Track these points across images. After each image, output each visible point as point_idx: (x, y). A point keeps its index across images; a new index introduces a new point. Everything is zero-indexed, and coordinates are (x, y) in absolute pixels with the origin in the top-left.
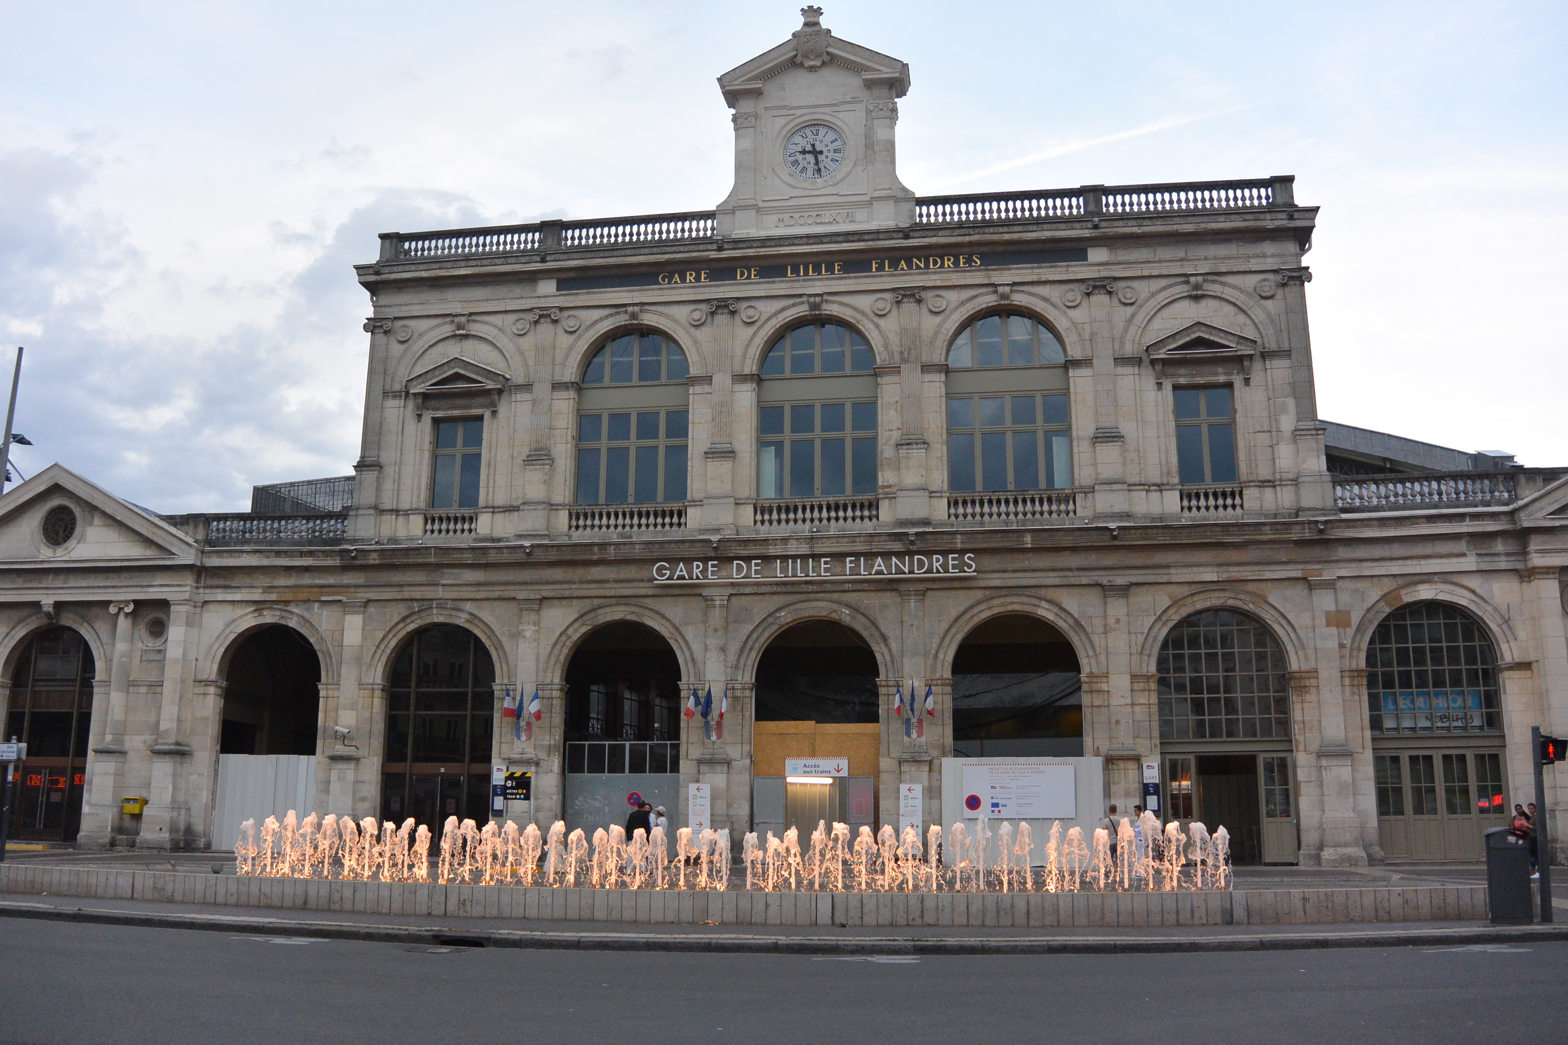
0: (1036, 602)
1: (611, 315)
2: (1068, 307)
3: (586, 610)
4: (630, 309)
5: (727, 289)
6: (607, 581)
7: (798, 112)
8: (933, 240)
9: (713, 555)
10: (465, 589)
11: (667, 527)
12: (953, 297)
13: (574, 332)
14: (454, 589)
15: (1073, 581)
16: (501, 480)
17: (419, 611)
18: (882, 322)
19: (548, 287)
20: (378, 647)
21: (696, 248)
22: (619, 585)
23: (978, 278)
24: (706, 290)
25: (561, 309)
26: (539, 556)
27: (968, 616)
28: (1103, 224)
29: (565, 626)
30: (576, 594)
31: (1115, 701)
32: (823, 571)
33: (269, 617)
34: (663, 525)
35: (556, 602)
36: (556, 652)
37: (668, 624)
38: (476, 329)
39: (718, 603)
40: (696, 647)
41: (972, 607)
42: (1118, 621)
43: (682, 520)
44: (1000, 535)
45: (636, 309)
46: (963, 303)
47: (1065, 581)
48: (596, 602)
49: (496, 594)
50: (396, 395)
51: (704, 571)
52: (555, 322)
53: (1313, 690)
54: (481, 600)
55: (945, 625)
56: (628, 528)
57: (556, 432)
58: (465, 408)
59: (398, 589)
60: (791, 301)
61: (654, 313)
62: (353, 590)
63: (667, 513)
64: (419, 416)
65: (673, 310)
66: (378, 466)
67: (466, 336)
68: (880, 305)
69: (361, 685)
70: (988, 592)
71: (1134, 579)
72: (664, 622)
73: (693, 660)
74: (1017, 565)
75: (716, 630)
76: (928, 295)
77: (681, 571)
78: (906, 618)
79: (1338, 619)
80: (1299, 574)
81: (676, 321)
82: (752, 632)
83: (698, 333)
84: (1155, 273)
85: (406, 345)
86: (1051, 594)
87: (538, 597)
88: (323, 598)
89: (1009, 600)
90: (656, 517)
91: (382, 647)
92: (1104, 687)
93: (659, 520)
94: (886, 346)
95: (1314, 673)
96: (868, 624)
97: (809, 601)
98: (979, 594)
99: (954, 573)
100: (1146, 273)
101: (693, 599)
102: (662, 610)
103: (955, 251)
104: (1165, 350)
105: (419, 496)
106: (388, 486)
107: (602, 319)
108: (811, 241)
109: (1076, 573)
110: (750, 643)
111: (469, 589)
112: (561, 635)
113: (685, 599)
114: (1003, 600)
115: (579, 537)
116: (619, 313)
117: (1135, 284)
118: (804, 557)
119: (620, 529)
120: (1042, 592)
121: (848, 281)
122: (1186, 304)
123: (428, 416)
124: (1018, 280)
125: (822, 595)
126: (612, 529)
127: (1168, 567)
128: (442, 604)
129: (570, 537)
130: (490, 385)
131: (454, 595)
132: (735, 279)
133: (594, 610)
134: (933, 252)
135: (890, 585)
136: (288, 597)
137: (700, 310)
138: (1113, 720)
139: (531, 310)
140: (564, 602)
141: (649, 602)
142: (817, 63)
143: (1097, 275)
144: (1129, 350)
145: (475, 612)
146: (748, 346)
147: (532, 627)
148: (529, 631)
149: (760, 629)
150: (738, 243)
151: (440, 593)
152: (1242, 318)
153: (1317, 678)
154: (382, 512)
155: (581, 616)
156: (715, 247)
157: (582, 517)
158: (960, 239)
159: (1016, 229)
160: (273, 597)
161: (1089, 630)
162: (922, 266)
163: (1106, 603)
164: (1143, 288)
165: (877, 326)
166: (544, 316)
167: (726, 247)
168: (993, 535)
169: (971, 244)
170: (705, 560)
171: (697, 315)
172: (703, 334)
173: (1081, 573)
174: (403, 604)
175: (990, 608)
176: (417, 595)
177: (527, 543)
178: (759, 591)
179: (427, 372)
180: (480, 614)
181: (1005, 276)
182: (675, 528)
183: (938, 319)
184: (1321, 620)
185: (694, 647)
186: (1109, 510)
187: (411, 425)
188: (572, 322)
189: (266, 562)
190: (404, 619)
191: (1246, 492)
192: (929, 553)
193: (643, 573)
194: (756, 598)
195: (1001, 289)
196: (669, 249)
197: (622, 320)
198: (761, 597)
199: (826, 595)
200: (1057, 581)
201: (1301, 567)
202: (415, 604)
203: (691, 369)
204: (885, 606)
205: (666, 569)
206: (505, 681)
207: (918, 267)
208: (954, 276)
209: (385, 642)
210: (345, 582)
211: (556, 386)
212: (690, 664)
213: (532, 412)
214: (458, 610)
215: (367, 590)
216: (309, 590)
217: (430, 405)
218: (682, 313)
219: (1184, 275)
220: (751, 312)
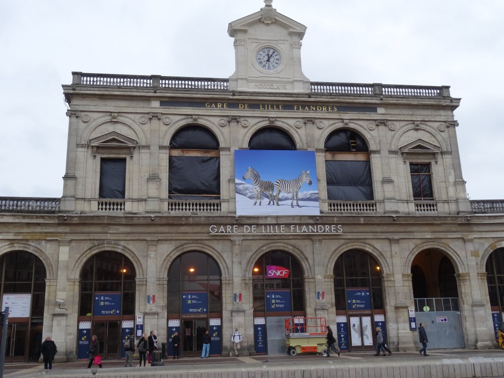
0: (365, 245)
1: (185, 119)
2: (371, 130)
3: (179, 245)
4: (194, 117)
5: (235, 112)
6: (188, 233)
7: (262, 42)
8: (320, 99)
9: (235, 223)
10: (120, 235)
11: (212, 211)
12: (326, 123)
13: (168, 124)
14: (116, 235)
15: (378, 237)
16: (135, 187)
17: (98, 245)
18: (299, 130)
19: (156, 104)
20: (77, 262)
21: (223, 93)
22: (194, 235)
23: (336, 116)
24: (227, 111)
25: (162, 114)
26: (158, 221)
27: (339, 250)
28: (384, 99)
29: (169, 252)
30: (174, 238)
31: (397, 284)
32: (282, 231)
33: (17, 247)
34: (210, 210)
35: (164, 241)
36: (165, 264)
37: (215, 252)
38: (121, 119)
39: (237, 243)
40: (228, 262)
41: (340, 247)
42: (396, 253)
43: (219, 208)
44: (351, 218)
45: (197, 117)
46: (330, 126)
47: (376, 237)
48: (183, 242)
49: (136, 238)
50: (83, 146)
51: (232, 229)
52: (159, 119)
53: (468, 281)
54: (129, 240)
55: (330, 254)
56: (195, 210)
57: (161, 167)
58: (117, 154)
59: (87, 235)
60: (262, 119)
61: (204, 119)
62: (63, 235)
63: (212, 205)
64: (95, 156)
65: (212, 119)
66: (74, 178)
67: (116, 122)
68: (298, 124)
69: (69, 280)
70: (346, 241)
71: (401, 237)
72: (214, 251)
73: (227, 267)
74: (357, 230)
75: (237, 255)
76: (317, 121)
77: (222, 229)
78: (315, 251)
79: (475, 254)
80: (460, 236)
81: (214, 124)
82: (252, 255)
83: (223, 130)
84: (402, 119)
85: (87, 124)
86: (370, 242)
87: (156, 239)
88: (47, 239)
89: (354, 244)
90: (207, 206)
91: (79, 261)
92: (392, 279)
93: (209, 207)
94: (301, 140)
95: (468, 274)
96: (299, 253)
97: (275, 243)
98: (343, 241)
99: (334, 233)
100: (399, 119)
101: (226, 241)
102: (213, 246)
103: (327, 104)
104: (407, 149)
105: (95, 192)
106: (80, 187)
107: (181, 120)
108: (272, 95)
109: (380, 234)
110: (251, 260)
111: (123, 235)
112: (167, 256)
113: (222, 241)
114: (352, 244)
115: (173, 213)
116: (188, 118)
117: (394, 123)
118: (274, 225)
119: (191, 211)
120: (367, 241)
121: (285, 113)
122: (413, 132)
123: (99, 157)
124: (351, 118)
125: (280, 241)
126: (188, 210)
127: (413, 232)
128: (109, 242)
129: (170, 213)
130: (130, 145)
131: (116, 238)
132: (239, 108)
133: (182, 245)
134: (319, 104)
135: (308, 237)
136: (28, 237)
137: (224, 120)
138: (397, 292)
139: (148, 113)
140: (168, 242)
141: (206, 242)
142: (270, 22)
143: (381, 118)
144: (393, 148)
145: (126, 245)
146: (245, 136)
147: (154, 253)
148: (152, 254)
149: (255, 254)
150: (241, 93)
151: (109, 237)
152: (433, 139)
153: (469, 276)
154: (77, 199)
155: (176, 248)
156: (231, 94)
157: (174, 205)
158: (330, 100)
159: (351, 97)
160: (20, 238)
161: (385, 256)
162: (314, 109)
163: (391, 246)
164: (398, 125)
165: (297, 132)
166: (155, 116)
167: (236, 94)
168: (349, 218)
169: (334, 102)
170: (232, 225)
171: (223, 122)
172: (226, 130)
173: (382, 234)
174: (89, 242)
175: (347, 247)
176: (97, 238)
177: (153, 216)
178: (254, 238)
179: (99, 137)
180: (129, 247)
181: (347, 116)
182: (216, 211)
183: (321, 131)
184: (469, 254)
185: (227, 262)
186: (391, 210)
187: (90, 161)
188: (167, 120)
189: (17, 221)
190: (90, 249)
191: (438, 204)
192: (324, 224)
193: (205, 229)
194: (253, 241)
195: (345, 121)
196: (211, 93)
197: (189, 121)
198: (255, 241)
199: (283, 241)
200: (372, 237)
201: (461, 234)
202: (96, 242)
203: (220, 144)
204: (306, 246)
205: (215, 228)
206: (141, 277)
207: (313, 110)
208: (327, 114)
209: (81, 259)
210: (60, 231)
211: (161, 147)
212: (226, 269)
213: (150, 158)
214: (118, 245)
215: (71, 235)
216: (40, 234)
217: (99, 151)
218: (216, 120)
219: (413, 121)
220: (245, 122)
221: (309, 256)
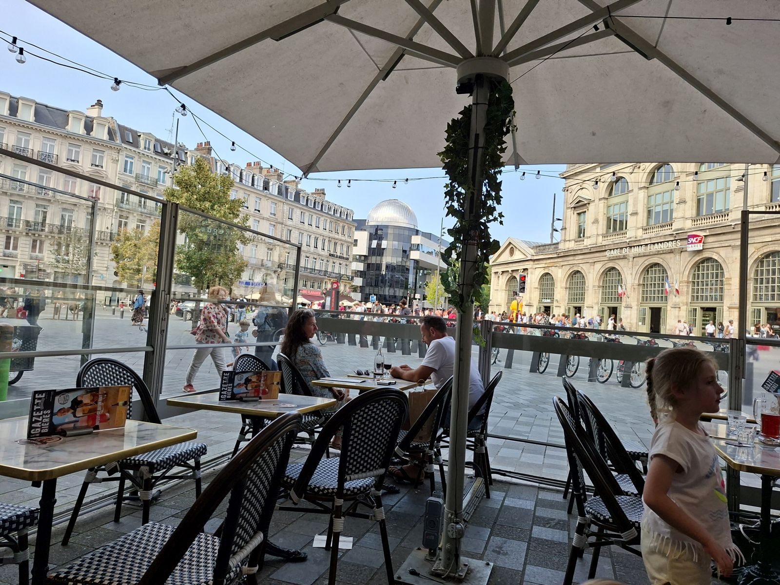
0: (713, 253)
4: (616, 172)
6: (607, 256)
11: (623, 238)
13: (605, 182)
15: (723, 245)
16: (589, 229)
20: (564, 278)
25: (602, 175)
26: (593, 250)
36: (597, 276)
38: (584, 186)
39: (630, 260)
40: (626, 274)
43: (626, 235)
50: (569, 208)
51: (627, 251)
52: (600, 180)
55: (686, 264)
57: (599, 213)
59: (567, 262)
61: (622, 172)
62: (559, 263)
63: (622, 234)
64: (574, 213)
65: (625, 170)
66: (565, 229)
67: (582, 189)
69: (561, 287)
73: (625, 276)
78: (675, 262)
81: (626, 173)
85: (571, 194)
87: (594, 261)
92: (730, 282)
96: (667, 264)
97: (653, 257)
101: (626, 259)
102: (619, 263)
105: (573, 236)
106: (567, 234)
107: (610, 177)
109: (725, 242)
110: (638, 271)
113: (624, 259)
116: (613, 174)
120: (714, 250)
123: (576, 213)
125: (655, 256)
128: (576, 265)
129: (601, 244)
130: (586, 202)
131: (578, 262)
136: (549, 265)
138: (732, 294)
139: (594, 178)
145: (582, 267)
146: (643, 178)
148: (592, 271)
149: (640, 268)
151: (575, 262)
154: (566, 241)
157: (607, 237)
161: (727, 262)
163: (733, 252)
170: (627, 247)
171: (631, 170)
172: (632, 176)
175: (698, 257)
176: (571, 263)
177: (591, 247)
178: (639, 256)
179: (574, 201)
182: (625, 238)
187: (573, 216)
188: (604, 179)
189: (544, 257)
194: (639, 258)
198: (641, 258)
200: (719, 245)
203: (630, 188)
204: (671, 258)
206: (587, 284)
209: (566, 276)
210: (558, 261)
211: (600, 199)
212: (625, 278)
214: (579, 266)
215: (562, 262)
216: (551, 263)
217: (576, 210)
221: (672, 267)
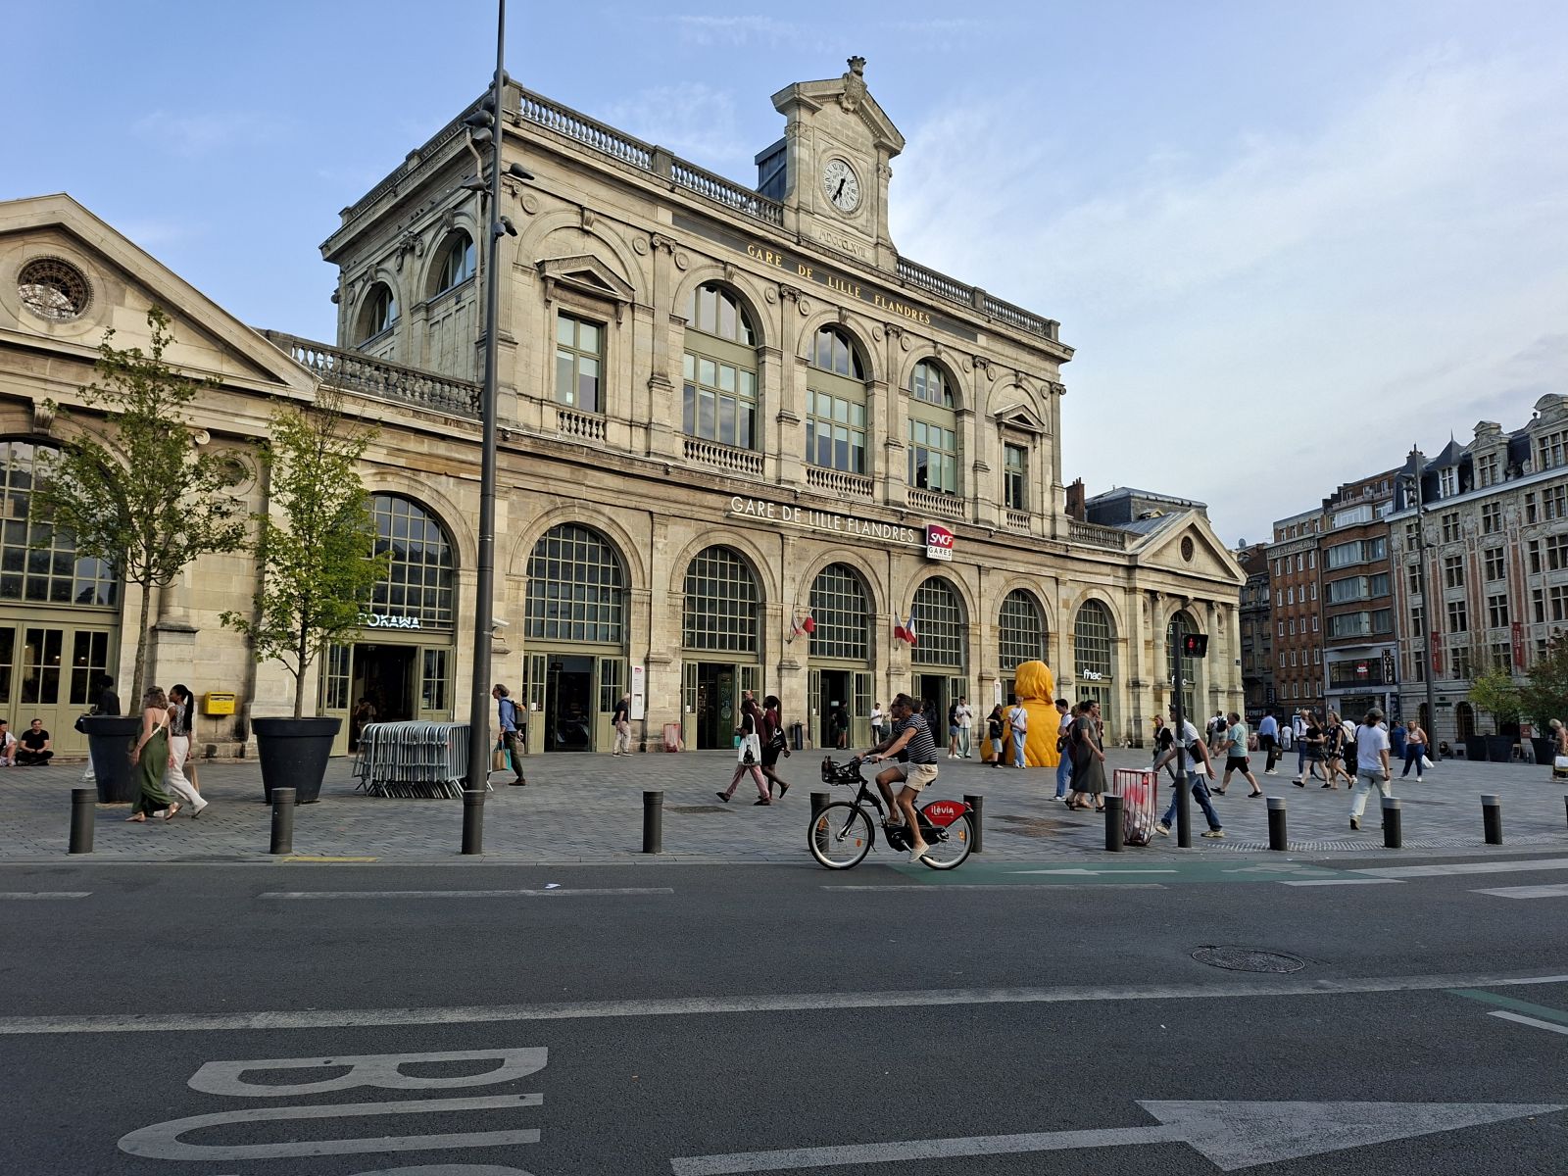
0: (952, 572)
1: (713, 266)
2: (966, 372)
5: (792, 279)
6: (719, 509)
7: (836, 144)
8: (915, 295)
10: (606, 493)
12: (914, 341)
13: (685, 270)
14: (597, 491)
17: (563, 507)
19: (665, 216)
20: (522, 538)
21: (783, 234)
23: (925, 332)
24: (779, 273)
26: (674, 476)
27: (919, 575)
28: (992, 322)
29: (686, 543)
30: (697, 516)
31: (982, 641)
33: (393, 485)
34: (748, 469)
35: (681, 520)
36: (680, 565)
37: (758, 554)
39: (790, 541)
40: (777, 574)
41: (921, 570)
42: (985, 591)
43: (761, 467)
45: (732, 269)
46: (918, 348)
48: (710, 526)
49: (632, 504)
50: (525, 270)
53: (1057, 644)
54: (620, 506)
55: (906, 583)
56: (722, 465)
57: (671, 361)
58: (591, 309)
59: (543, 481)
60: (829, 307)
63: (749, 459)
64: (547, 301)
65: (755, 280)
66: (510, 343)
67: (588, 233)
68: (878, 332)
69: (509, 575)
71: (992, 565)
72: (755, 551)
73: (774, 585)
75: (789, 564)
76: (903, 335)
79: (1066, 604)
80: (1054, 574)
82: (809, 567)
83: (771, 310)
84: (1005, 363)
85: (530, 217)
87: (667, 512)
88: (462, 475)
89: (940, 568)
90: (741, 460)
91: (527, 539)
92: (979, 632)
93: (744, 463)
94: (879, 366)
95: (1057, 634)
100: (1001, 362)
101: (773, 535)
102: (754, 541)
103: (919, 307)
104: (1006, 418)
105: (550, 387)
106: (521, 367)
108: (852, 264)
110: (809, 576)
111: (610, 494)
112: (684, 551)
113: (768, 534)
114: (936, 567)
115: (690, 463)
117: (995, 367)
119: (716, 463)
121: (863, 306)
122: (1014, 389)
123: (556, 305)
124: (945, 342)
126: (711, 463)
127: (1006, 559)
128: (583, 504)
129: (687, 463)
130: (620, 296)
131: (597, 498)
132: (798, 272)
133: (708, 532)
134: (907, 302)
135: (885, 547)
136: (420, 465)
137: (774, 290)
138: (982, 653)
140: (686, 522)
141: (743, 532)
142: (851, 107)
143: (980, 354)
144: (990, 412)
145: (613, 517)
146: (803, 334)
147: (662, 540)
148: (660, 543)
149: (814, 566)
150: (810, 243)
151: (584, 493)
153: (1058, 637)
154: (518, 395)
155: (698, 536)
156: (795, 240)
158: (928, 301)
160: (402, 462)
161: (972, 594)
162: (901, 311)
164: (998, 372)
165: (875, 347)
166: (663, 244)
167: (802, 243)
173: (970, 556)
174: (545, 498)
176: (562, 491)
178: (815, 537)
179: (563, 259)
180: (619, 521)
181: (941, 337)
182: (755, 472)
183: (906, 354)
184: (1059, 604)
185: (774, 573)
186: (984, 517)
188: (683, 260)
189: (400, 420)
190: (548, 513)
191: (1032, 519)
195: (937, 346)
196: (765, 227)
197: (720, 274)
198: (814, 541)
199: (852, 548)
201: (1054, 570)
202: (558, 499)
204: (880, 561)
206: (641, 587)
207: (899, 312)
208: (917, 326)
209: (529, 533)
211: (673, 318)
212: (772, 588)
213: (653, 335)
214: (599, 512)
215: (511, 475)
216: (445, 461)
217: (558, 294)
218: (762, 285)
219: (1015, 370)
220: (806, 307)
221: (884, 582)
